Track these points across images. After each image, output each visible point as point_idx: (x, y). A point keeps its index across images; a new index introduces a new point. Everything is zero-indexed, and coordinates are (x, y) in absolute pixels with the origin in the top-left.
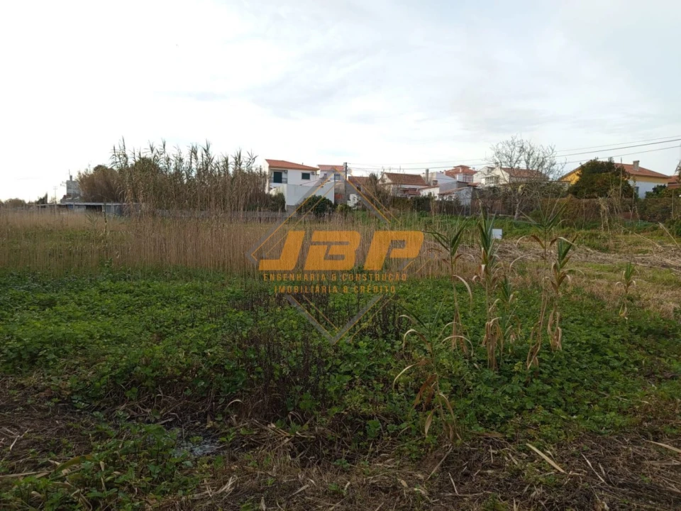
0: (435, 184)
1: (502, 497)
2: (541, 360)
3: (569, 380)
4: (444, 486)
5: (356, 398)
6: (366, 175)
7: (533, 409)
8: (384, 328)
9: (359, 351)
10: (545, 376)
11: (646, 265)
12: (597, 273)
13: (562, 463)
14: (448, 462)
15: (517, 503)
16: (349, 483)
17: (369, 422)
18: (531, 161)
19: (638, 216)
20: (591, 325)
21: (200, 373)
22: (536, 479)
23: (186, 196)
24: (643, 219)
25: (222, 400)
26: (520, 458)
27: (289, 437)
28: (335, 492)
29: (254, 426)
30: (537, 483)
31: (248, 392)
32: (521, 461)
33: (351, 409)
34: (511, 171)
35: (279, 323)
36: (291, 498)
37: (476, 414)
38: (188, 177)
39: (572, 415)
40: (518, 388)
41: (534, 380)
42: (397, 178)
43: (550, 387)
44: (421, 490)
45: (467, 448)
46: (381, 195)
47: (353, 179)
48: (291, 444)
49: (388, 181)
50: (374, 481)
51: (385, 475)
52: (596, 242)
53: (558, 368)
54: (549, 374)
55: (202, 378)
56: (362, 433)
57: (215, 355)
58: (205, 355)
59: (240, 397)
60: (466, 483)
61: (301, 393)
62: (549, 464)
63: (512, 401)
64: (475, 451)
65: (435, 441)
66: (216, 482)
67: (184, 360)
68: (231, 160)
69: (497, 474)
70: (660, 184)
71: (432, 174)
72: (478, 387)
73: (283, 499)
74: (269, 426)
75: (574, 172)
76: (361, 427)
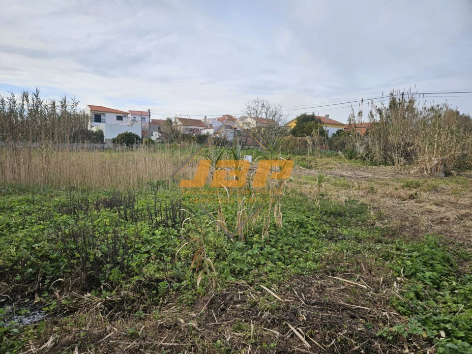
0: (211, 126)
1: (245, 321)
2: (270, 234)
3: (286, 244)
4: (210, 318)
5: (150, 269)
6: (164, 119)
7: (265, 264)
8: (174, 220)
9: (155, 237)
10: (273, 243)
11: (332, 176)
12: (305, 181)
13: (281, 295)
14: (212, 303)
15: (253, 323)
16: (143, 327)
17: (160, 284)
18: (268, 113)
19: (328, 147)
20: (300, 211)
21: (29, 263)
22: (265, 307)
23: (19, 130)
24: (331, 149)
25: (47, 281)
26: (257, 294)
27: (101, 301)
28: (132, 334)
29: (74, 297)
30: (266, 309)
31: (69, 273)
32: (257, 296)
33: (147, 276)
34: (257, 119)
35: (96, 222)
36: (99, 344)
37: (231, 270)
38: (21, 115)
39: (288, 265)
40: (256, 251)
41: (266, 246)
42: (185, 121)
43: (275, 249)
44: (194, 324)
45: (224, 292)
46: (175, 133)
47: (155, 122)
48: (103, 306)
49: (180, 123)
50: (162, 323)
51: (169, 317)
52: (305, 163)
53: (280, 238)
54: (275, 242)
55: (31, 266)
56: (155, 292)
57: (42, 248)
58: (33, 248)
59: (63, 277)
60: (223, 315)
61: (111, 269)
62: (273, 296)
63: (252, 260)
64: (229, 293)
65: (203, 290)
66: (40, 341)
67: (14, 254)
68: (58, 104)
69: (242, 307)
70: (340, 129)
71: (209, 119)
72: (232, 253)
73: (92, 345)
74: (85, 295)
75: (293, 121)
76: (155, 287)
